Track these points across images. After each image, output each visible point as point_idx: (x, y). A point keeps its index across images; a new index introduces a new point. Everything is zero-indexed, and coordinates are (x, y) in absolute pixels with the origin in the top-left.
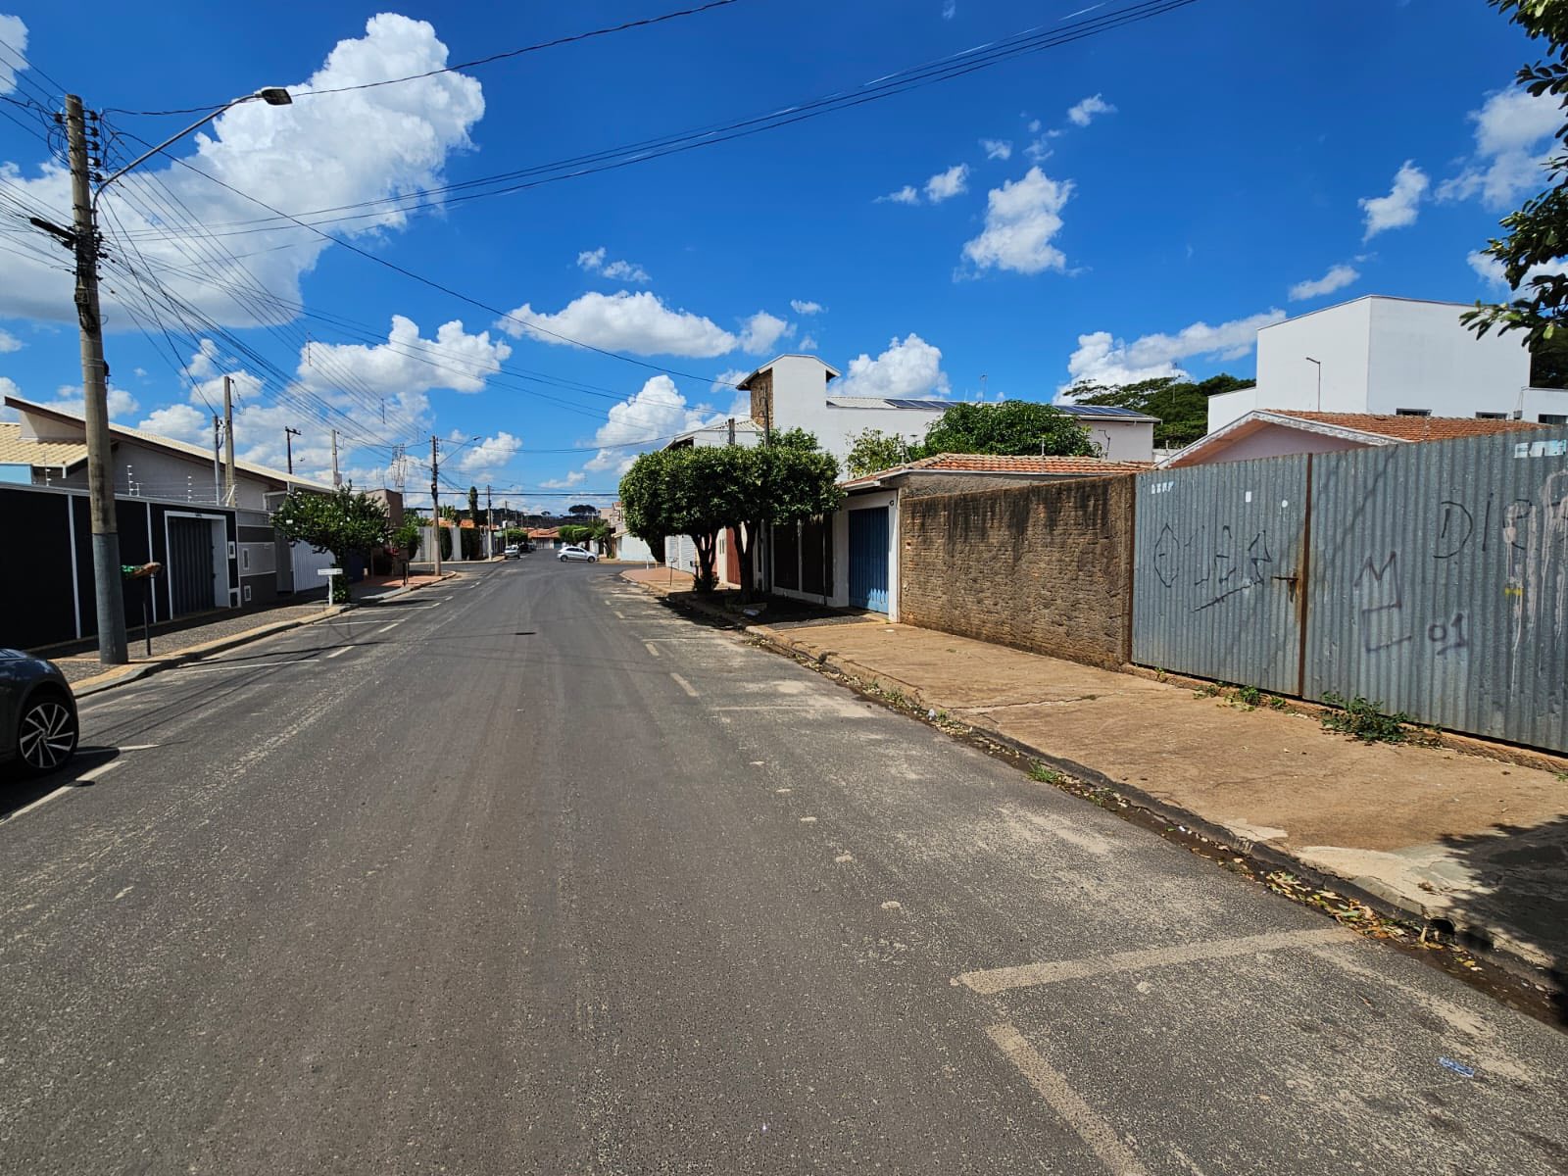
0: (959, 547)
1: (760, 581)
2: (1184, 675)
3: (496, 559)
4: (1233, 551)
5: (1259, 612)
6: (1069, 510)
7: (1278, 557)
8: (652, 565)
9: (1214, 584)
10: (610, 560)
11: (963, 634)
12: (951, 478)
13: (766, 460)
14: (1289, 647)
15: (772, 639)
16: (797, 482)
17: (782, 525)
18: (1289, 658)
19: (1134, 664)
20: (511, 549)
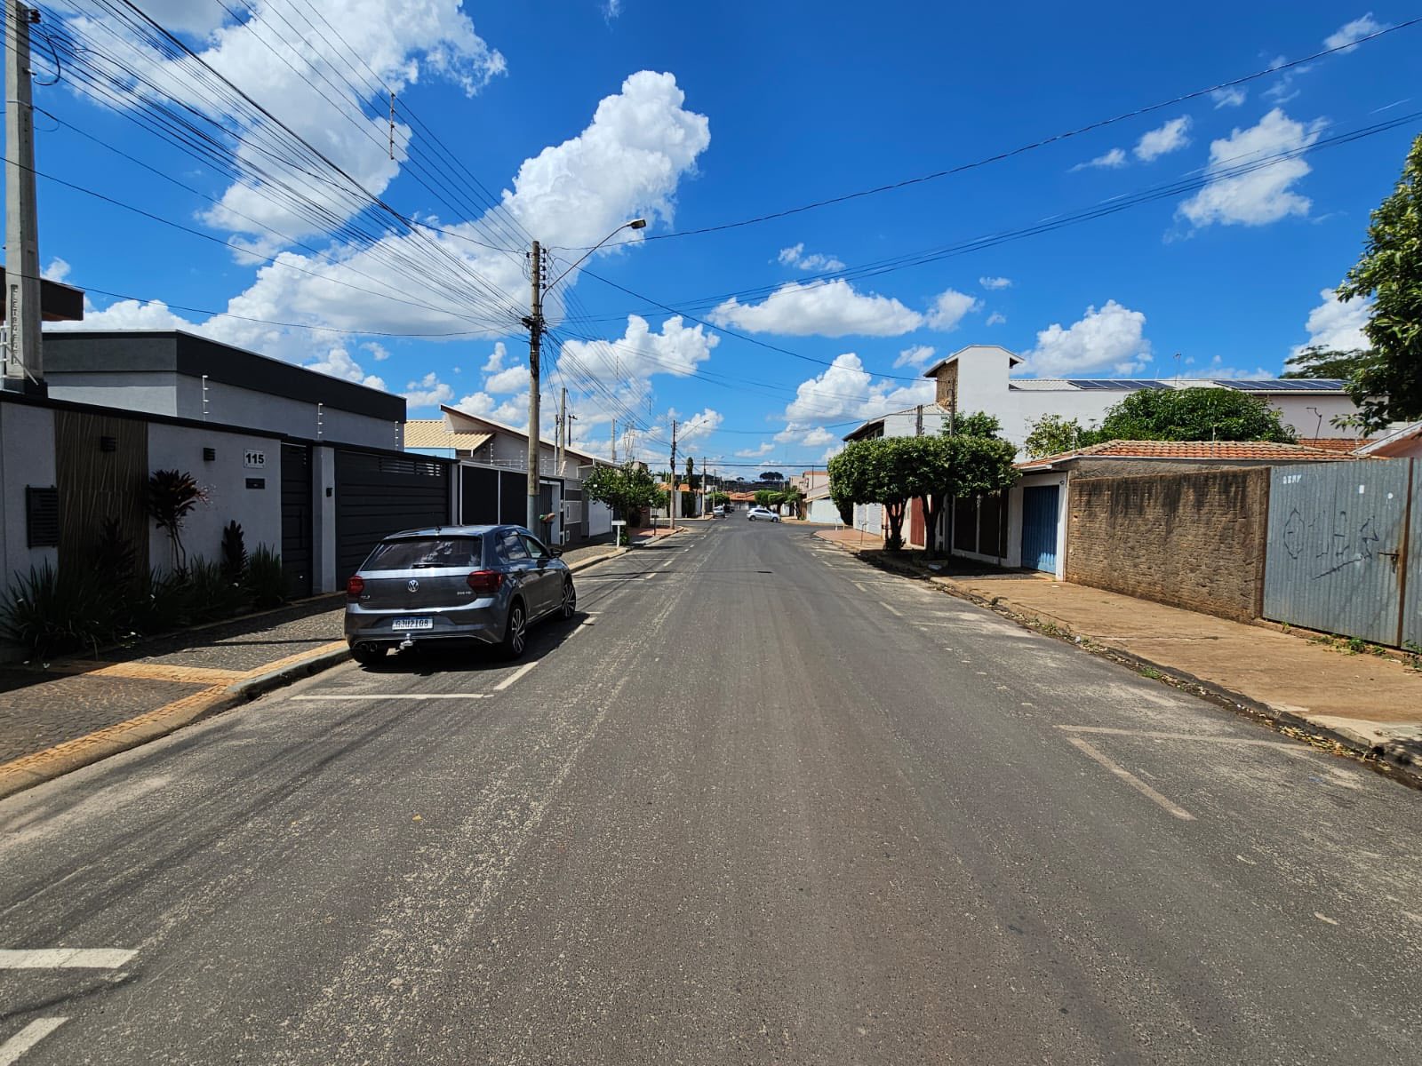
0: (1120, 521)
1: (941, 543)
2: (1306, 628)
3: (707, 517)
4: (1348, 531)
5: (1367, 579)
6: (1214, 492)
7: (1384, 537)
8: (840, 527)
9: (1332, 558)
10: (800, 522)
11: (1121, 592)
12: (1119, 462)
13: (953, 447)
14: (1391, 608)
15: (953, 587)
16: (979, 464)
17: (964, 497)
18: (1390, 617)
19: (1264, 619)
20: (719, 509)
